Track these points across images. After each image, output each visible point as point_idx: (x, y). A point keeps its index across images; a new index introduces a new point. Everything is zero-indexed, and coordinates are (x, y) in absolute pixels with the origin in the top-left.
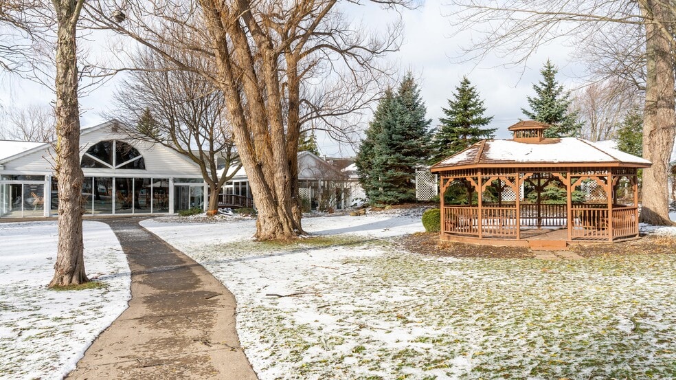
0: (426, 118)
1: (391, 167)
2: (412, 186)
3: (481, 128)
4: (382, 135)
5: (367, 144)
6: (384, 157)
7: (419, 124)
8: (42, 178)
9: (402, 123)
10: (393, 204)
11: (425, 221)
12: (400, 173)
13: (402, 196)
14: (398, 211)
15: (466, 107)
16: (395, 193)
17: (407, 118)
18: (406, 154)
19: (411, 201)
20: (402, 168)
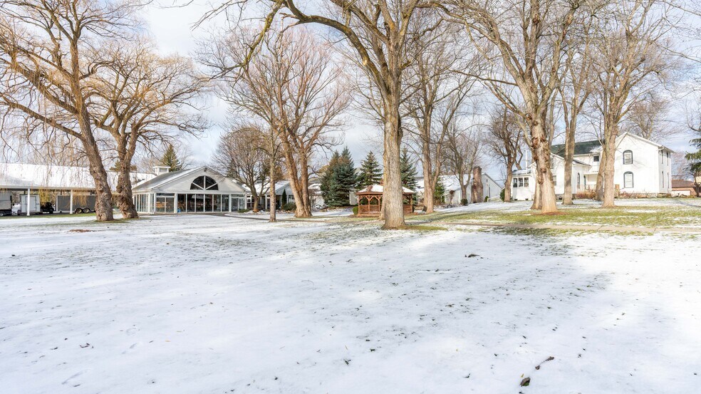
0: (354, 167)
1: (339, 190)
2: (348, 198)
3: (377, 173)
4: (334, 175)
5: (326, 178)
6: (336, 185)
7: (351, 170)
8: (173, 194)
9: (343, 170)
10: (340, 206)
11: (354, 211)
12: (343, 193)
13: (344, 203)
14: (342, 209)
15: (371, 164)
16: (340, 202)
17: (346, 168)
18: (345, 184)
19: (347, 205)
20: (343, 190)
